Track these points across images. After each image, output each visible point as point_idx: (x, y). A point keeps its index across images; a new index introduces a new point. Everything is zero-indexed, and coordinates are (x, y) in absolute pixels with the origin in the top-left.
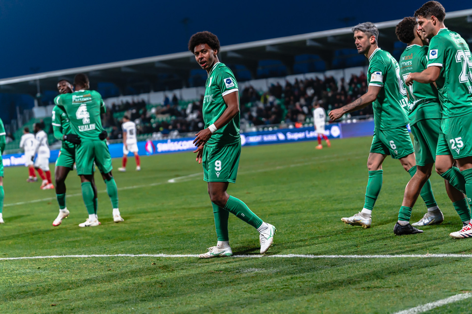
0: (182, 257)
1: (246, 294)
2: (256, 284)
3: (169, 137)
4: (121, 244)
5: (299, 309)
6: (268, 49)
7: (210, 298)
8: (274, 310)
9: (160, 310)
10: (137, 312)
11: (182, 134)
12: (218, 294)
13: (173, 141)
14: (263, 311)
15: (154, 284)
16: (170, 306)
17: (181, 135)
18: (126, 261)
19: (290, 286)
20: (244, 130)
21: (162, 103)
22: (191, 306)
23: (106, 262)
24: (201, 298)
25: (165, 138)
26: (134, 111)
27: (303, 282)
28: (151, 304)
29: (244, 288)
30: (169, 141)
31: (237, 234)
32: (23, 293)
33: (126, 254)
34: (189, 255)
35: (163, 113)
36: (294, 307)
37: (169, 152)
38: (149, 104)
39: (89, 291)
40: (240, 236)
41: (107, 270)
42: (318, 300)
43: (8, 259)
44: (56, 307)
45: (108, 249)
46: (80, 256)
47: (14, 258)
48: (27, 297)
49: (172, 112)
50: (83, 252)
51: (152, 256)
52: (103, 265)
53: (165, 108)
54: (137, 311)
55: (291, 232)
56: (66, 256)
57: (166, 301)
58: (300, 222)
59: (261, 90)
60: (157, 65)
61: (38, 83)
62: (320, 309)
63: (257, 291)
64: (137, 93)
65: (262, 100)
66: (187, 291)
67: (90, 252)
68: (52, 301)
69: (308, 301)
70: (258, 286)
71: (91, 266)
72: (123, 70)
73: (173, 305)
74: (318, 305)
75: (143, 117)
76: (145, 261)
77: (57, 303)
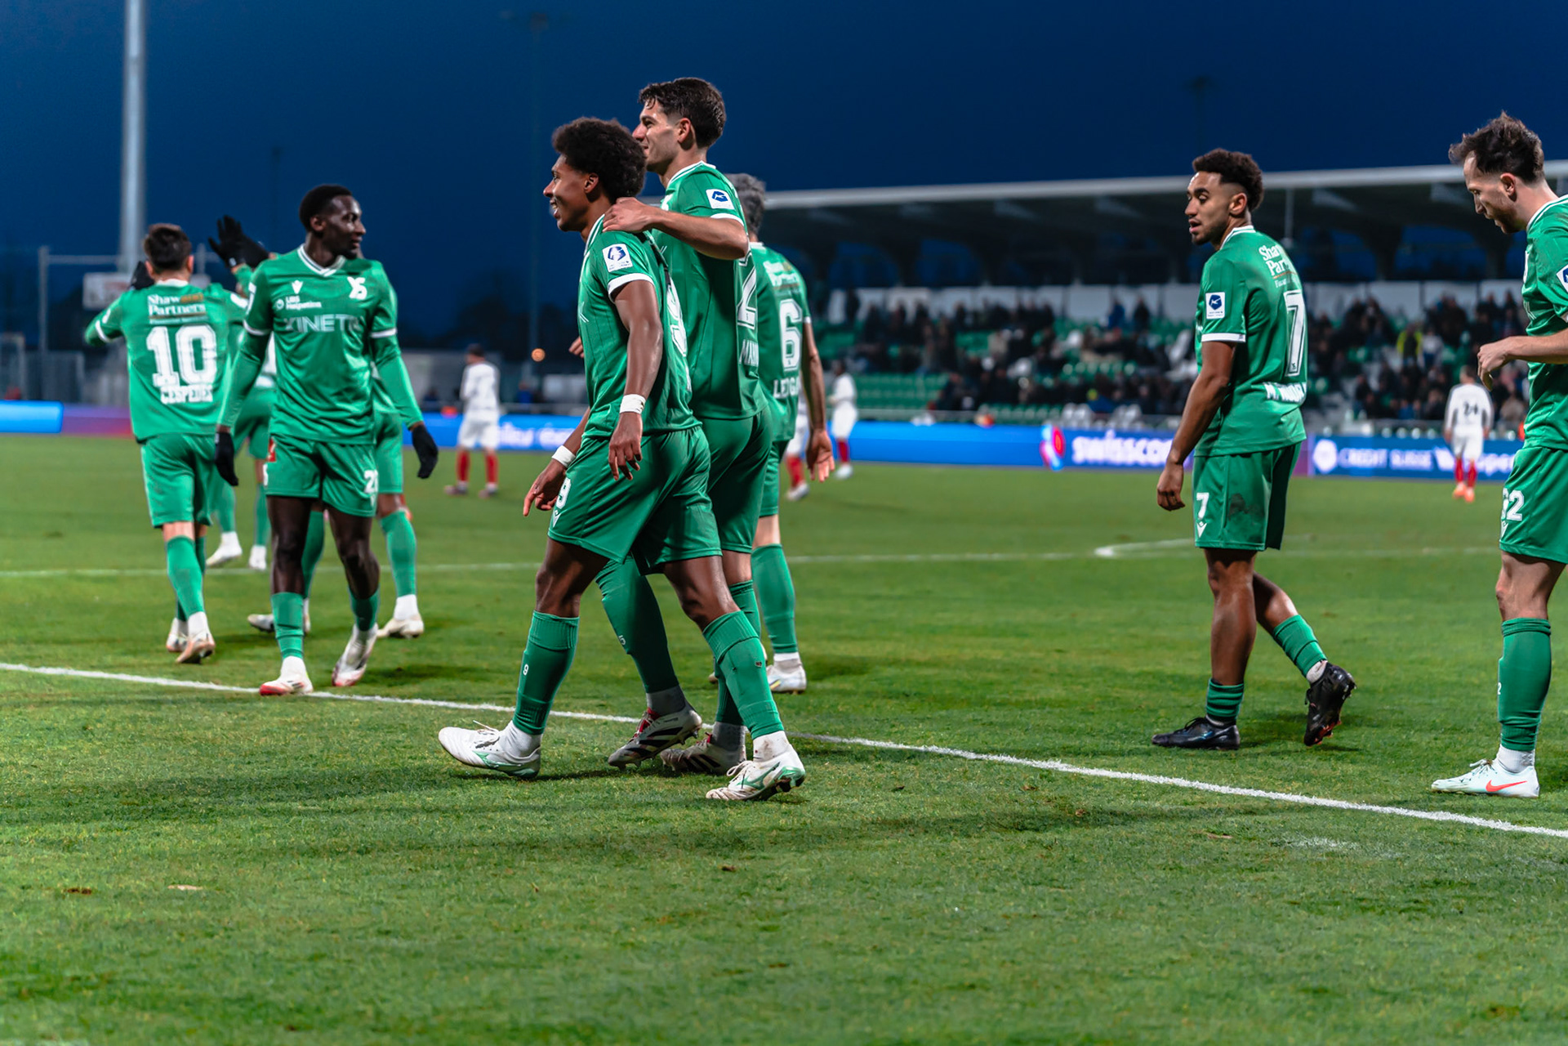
0: (1115, 779)
1: (1295, 911)
2: (1329, 886)
3: (1112, 424)
4: (942, 717)
5: (1452, 975)
6: (1437, 195)
7: (1187, 907)
8: (1375, 970)
9: (1037, 924)
10: (967, 921)
11: (1151, 417)
12: (1212, 901)
13: (1121, 434)
14: (1340, 968)
15: (1024, 847)
16: (1066, 918)
17: (1146, 422)
18: (950, 769)
19: (1430, 906)
20: (1336, 428)
21: (1104, 321)
23: (893, 764)
24: (1161, 905)
25: (1099, 425)
26: (1019, 333)
27: (1470, 899)
28: (1012, 904)
29: (1290, 894)
30: (1110, 433)
33: (952, 749)
34: (1136, 777)
35: (1102, 350)
36: (1435, 968)
37: (1105, 466)
38: (1064, 317)
41: (892, 786)
42: (1511, 959)
43: (610, 718)
44: (735, 877)
45: (902, 727)
47: (630, 720)
49: (1127, 350)
50: (829, 725)
51: (1029, 763)
52: (883, 772)
53: (1109, 337)
54: (967, 918)
55: (1447, 747)
57: (1056, 899)
58: (1479, 720)
59: (1401, 313)
60: (1102, 207)
62: (1515, 985)
63: (1330, 908)
64: (1035, 283)
65: (1400, 346)
66: (1119, 879)
67: (849, 728)
68: (726, 857)
69: (1479, 957)
70: (1333, 893)
71: (846, 769)
72: (1001, 210)
73: (1076, 916)
74: (1508, 973)
75: (1041, 355)
76: (1006, 776)
77: (739, 865)
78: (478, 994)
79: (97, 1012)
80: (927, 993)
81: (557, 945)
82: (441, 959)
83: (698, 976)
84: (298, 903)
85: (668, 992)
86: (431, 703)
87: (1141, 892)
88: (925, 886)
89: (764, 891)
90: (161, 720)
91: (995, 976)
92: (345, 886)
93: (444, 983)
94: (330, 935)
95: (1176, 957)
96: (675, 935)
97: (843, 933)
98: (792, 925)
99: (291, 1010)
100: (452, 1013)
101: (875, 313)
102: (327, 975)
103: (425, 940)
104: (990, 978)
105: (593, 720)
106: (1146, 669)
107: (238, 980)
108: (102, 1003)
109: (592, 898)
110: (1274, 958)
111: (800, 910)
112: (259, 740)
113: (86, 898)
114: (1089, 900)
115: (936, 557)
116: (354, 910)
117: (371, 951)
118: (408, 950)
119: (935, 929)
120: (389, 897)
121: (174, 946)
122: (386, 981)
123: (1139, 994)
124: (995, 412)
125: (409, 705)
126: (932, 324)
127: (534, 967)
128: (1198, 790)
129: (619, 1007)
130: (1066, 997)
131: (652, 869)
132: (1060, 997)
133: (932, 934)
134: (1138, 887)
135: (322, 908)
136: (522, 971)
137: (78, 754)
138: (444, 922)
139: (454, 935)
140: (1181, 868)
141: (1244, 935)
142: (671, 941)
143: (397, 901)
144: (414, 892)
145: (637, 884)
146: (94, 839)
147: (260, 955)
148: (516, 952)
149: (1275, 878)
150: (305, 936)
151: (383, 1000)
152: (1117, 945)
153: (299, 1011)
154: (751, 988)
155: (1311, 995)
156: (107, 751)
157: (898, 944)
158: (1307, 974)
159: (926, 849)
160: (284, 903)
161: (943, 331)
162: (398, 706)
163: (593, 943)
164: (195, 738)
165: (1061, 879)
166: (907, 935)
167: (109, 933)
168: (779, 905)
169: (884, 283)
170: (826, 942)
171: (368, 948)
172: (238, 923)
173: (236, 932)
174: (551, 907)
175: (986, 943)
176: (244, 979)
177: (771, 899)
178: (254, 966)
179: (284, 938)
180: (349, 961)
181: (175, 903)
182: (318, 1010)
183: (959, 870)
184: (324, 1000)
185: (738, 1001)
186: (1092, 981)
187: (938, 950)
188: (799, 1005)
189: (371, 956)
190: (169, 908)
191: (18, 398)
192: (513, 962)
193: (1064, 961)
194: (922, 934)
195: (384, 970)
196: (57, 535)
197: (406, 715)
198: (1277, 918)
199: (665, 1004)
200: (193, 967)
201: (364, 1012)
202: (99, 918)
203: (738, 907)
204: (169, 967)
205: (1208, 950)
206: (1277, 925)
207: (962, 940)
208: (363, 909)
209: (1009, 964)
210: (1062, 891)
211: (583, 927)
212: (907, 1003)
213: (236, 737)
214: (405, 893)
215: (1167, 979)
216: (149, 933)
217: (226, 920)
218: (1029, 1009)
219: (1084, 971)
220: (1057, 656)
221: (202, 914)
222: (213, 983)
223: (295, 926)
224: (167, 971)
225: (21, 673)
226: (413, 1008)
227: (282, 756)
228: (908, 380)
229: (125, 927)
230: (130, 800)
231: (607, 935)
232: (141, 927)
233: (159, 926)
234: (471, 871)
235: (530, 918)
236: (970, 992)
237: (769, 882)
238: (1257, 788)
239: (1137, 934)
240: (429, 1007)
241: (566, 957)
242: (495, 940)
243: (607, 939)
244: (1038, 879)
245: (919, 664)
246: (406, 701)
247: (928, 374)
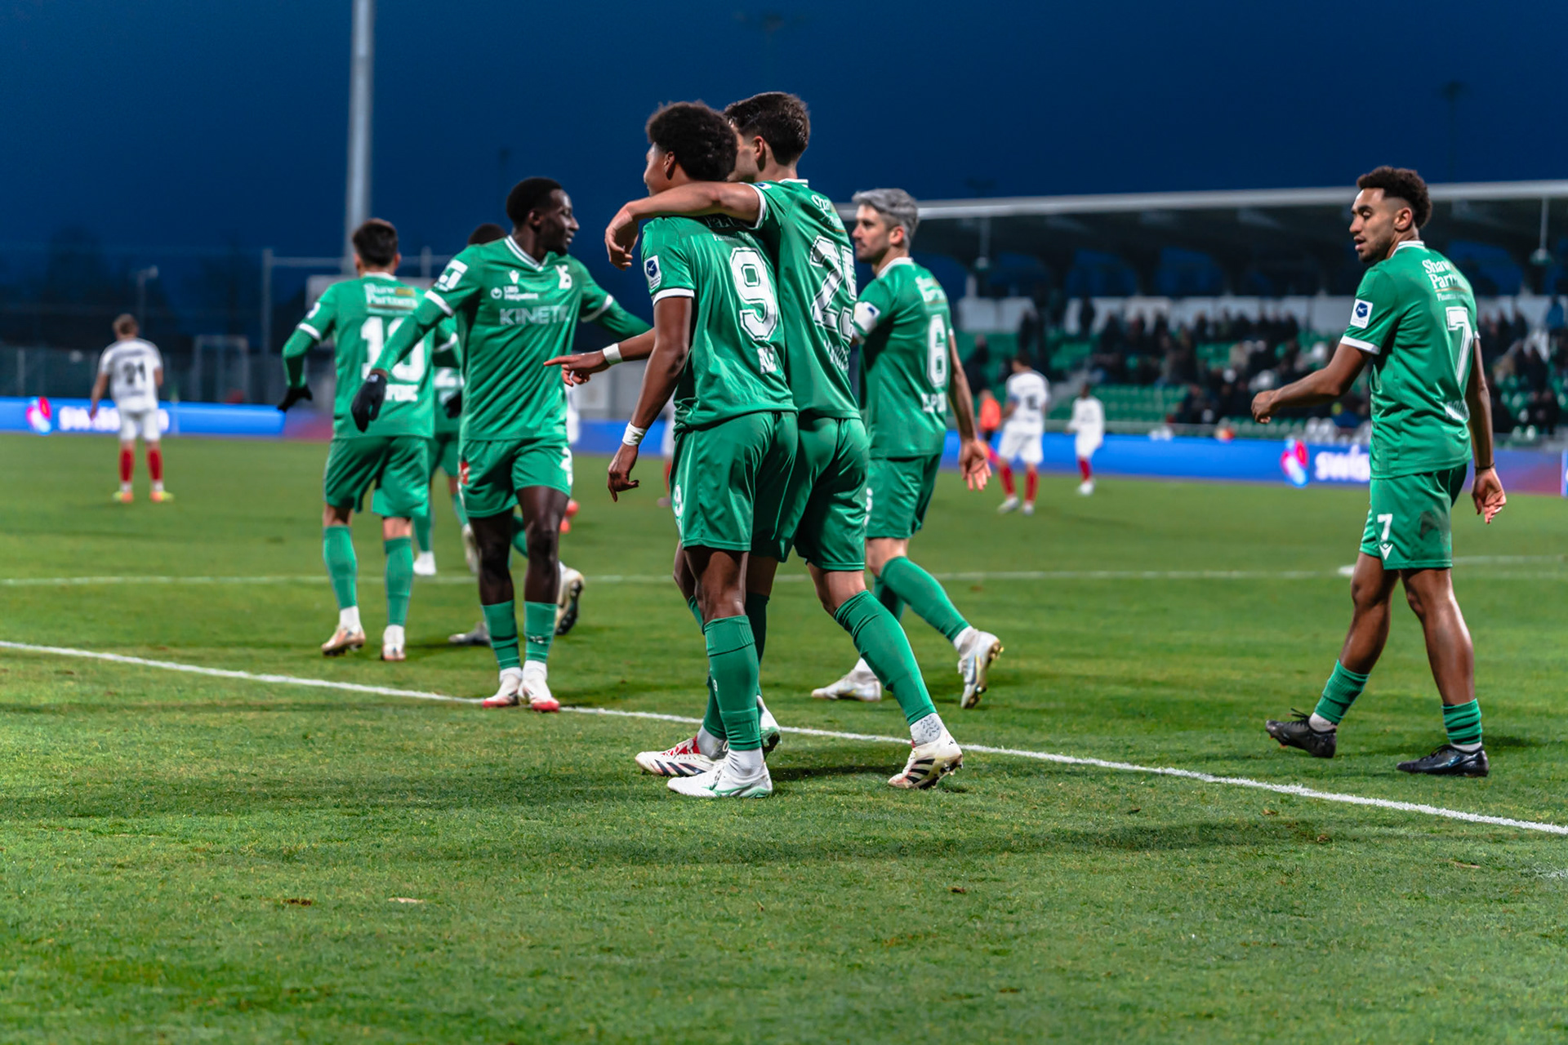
0: (1358, 805)
1: (1546, 945)
3: (1357, 439)
4: (1179, 738)
7: (1433, 939)
9: (1275, 952)
10: (1204, 949)
12: (1459, 933)
15: (1264, 873)
16: (1307, 948)
18: (1187, 791)
22: (1373, 956)
23: (1128, 787)
24: (1406, 935)
25: (1344, 441)
26: (1261, 345)
28: (1251, 932)
29: (1540, 926)
30: (1355, 448)
31: (1535, 760)
32: (871, 843)
33: (1190, 770)
34: (1381, 803)
37: (1349, 483)
38: (1309, 328)
39: (1068, 865)
40: (1545, 765)
41: (1126, 809)
44: (966, 898)
45: (1138, 749)
46: (1051, 757)
48: (881, 854)
50: (1062, 745)
51: (1269, 787)
52: (1118, 794)
54: (1204, 945)
56: (1010, 751)
57: (1296, 928)
61: (985, 229)
64: (1278, 291)
66: (1362, 907)
67: (1083, 748)
68: (956, 879)
71: (1080, 790)
72: (1244, 218)
73: (1317, 946)
75: (1284, 367)
76: (1245, 800)
77: (970, 887)
78: (702, 1014)
79: (316, 1025)
80: (1162, 1022)
81: (783, 967)
82: (664, 978)
83: (926, 1000)
84: (520, 918)
85: (895, 1015)
86: (655, 716)
87: (1385, 922)
88: (1162, 911)
89: (995, 915)
90: (381, 729)
91: (1233, 1006)
92: (567, 901)
93: (667, 1002)
94: (552, 952)
95: (1422, 990)
96: (903, 957)
97: (1076, 959)
98: (1024, 949)
99: (512, 1027)
100: (675, 1033)
101: (1113, 322)
102: (548, 991)
103: (649, 958)
104: (1228, 1008)
105: (820, 736)
106: (1391, 692)
107: (458, 996)
108: (321, 1016)
109: (819, 918)
110: (1524, 992)
111: (1033, 934)
112: (480, 752)
113: (306, 909)
114: (1331, 929)
115: (1174, 574)
116: (576, 926)
117: (593, 969)
118: (631, 968)
119: (1171, 955)
120: (612, 913)
121: (394, 960)
122: (607, 998)
123: (1383, 1026)
124: (1236, 426)
125: (633, 718)
126: (1171, 337)
127: (759, 987)
128: (1445, 817)
129: (845, 1030)
130: (1309, 1028)
131: (880, 889)
132: (1300, 1028)
133: (1168, 962)
134: (1382, 917)
135: (543, 923)
136: (747, 990)
137: (298, 763)
138: (668, 940)
139: (677, 954)
140: (1427, 897)
141: (1492, 968)
142: (899, 962)
143: (620, 918)
144: (637, 909)
145: (865, 904)
146: (314, 849)
147: (481, 970)
148: (740, 971)
149: (1525, 909)
150: (526, 951)
151: (605, 1019)
152: (1359, 976)
153: (520, 1027)
154: (982, 1014)
155: (1562, 1031)
156: (327, 760)
157: (1133, 972)
158: (1559, 1010)
159: (1163, 874)
160: (505, 917)
161: (1184, 341)
162: (620, 718)
163: (821, 964)
164: (416, 749)
165: (1302, 907)
166: (1142, 961)
167: (329, 945)
168: (1010, 929)
169: (1124, 292)
170: (1059, 967)
171: (591, 965)
172: (459, 937)
173: (457, 947)
174: (777, 926)
175: (1223, 971)
176: (465, 995)
177: (1002, 922)
178: (475, 981)
179: (505, 953)
180: (571, 978)
181: (396, 916)
182: (539, 1027)
183: (1196, 896)
184: (545, 1017)
185: (968, 1027)
186: (1334, 1012)
187: (1173, 978)
188: (1030, 1031)
189: (593, 974)
190: (389, 920)
191: (239, 402)
192: (737, 982)
193: (1305, 991)
194: (1158, 960)
195: (606, 988)
196: (278, 540)
197: (630, 728)
198: (1528, 951)
199: (893, 1028)
200: (414, 981)
201: (586, 1030)
202: (318, 930)
203: (969, 930)
204: (389, 981)
205: (1455, 983)
206: (1527, 958)
207: (1199, 968)
208: (586, 926)
209: (1248, 994)
210: (1302, 919)
211: (809, 948)
212: (1142, 1032)
213: (458, 748)
214: (627, 910)
215: (1412, 1012)
216: (369, 946)
217: (447, 934)
218: (1268, 1040)
219: (1324, 1003)
220: (1298, 677)
221: (422, 928)
222: (432, 998)
223: (516, 941)
224: (387, 985)
225: (241, 680)
226: (635, 1027)
227: (504, 768)
228: (1147, 392)
229: (345, 939)
231: (833, 956)
232: (361, 940)
233: (379, 939)
234: (696, 889)
235: (755, 938)
236: (1207, 1022)
237: (1000, 904)
238: (1507, 817)
239: (1381, 965)
240: (652, 1026)
241: (792, 978)
242: (719, 958)
243: (833, 961)
244: (1278, 907)
245: (1156, 684)
246: (630, 714)
247: (1167, 386)
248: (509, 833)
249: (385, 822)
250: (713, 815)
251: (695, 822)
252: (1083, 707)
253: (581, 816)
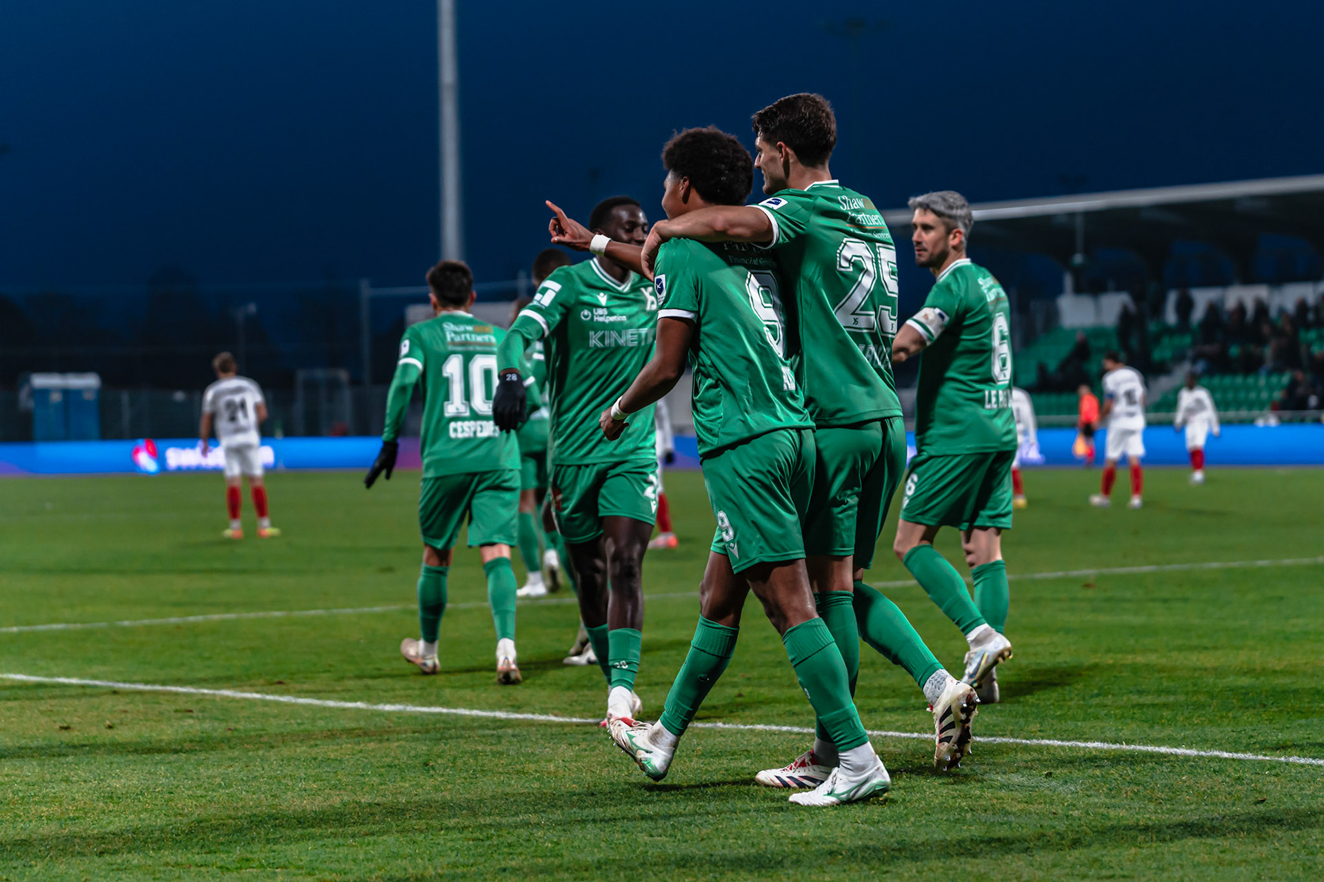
4: (1301, 726)
18: (1313, 779)
23: (1253, 777)
32: (997, 845)
33: (1314, 758)
39: (1196, 859)
41: (1252, 799)
45: (1261, 738)
46: (1174, 750)
50: (1184, 738)
52: (1243, 784)
61: (1079, 222)
67: (1205, 741)
71: (1205, 783)
90: (501, 753)
101: (1214, 310)
112: (601, 771)
115: (1287, 562)
125: (752, 731)
137: (420, 790)
156: (449, 787)
159: (1292, 863)
164: (536, 771)
169: (1223, 282)
191: (343, 433)
196: (389, 570)
213: (578, 769)
225: (358, 710)
228: (1251, 380)
230: (475, 835)
245: (1275, 672)
246: (748, 727)
247: (1270, 373)
248: (634, 851)
249: (510, 845)
250: (837, 824)
251: (819, 832)
252: (1202, 698)
253: (704, 831)
